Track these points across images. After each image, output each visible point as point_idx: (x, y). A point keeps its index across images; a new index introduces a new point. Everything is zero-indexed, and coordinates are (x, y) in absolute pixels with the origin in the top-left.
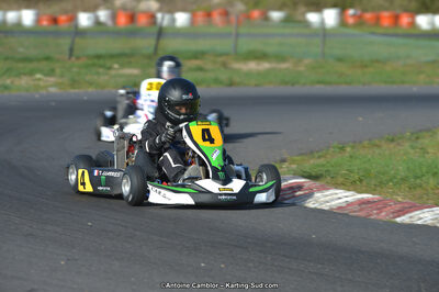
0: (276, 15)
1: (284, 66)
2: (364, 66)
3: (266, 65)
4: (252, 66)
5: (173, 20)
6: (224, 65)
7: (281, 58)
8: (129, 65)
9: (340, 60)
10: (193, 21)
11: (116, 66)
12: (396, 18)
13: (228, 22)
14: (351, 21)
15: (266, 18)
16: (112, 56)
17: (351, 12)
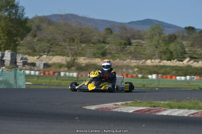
0: (140, 76)
12: (171, 77)
17: (160, 75)
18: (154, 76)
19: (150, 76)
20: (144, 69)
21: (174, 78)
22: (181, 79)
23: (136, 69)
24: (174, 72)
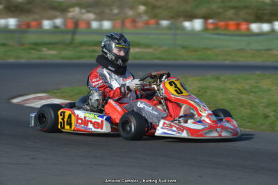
0: (165, 23)
2: (195, 50)
5: (101, 25)
7: (148, 46)
8: (53, 49)
9: (184, 47)
10: (114, 27)
11: (44, 49)
12: (238, 25)
13: (135, 27)
14: (211, 27)
15: (158, 24)
16: (45, 44)
17: (211, 21)
18: (198, 24)
19: (187, 24)
20: (160, 7)
21: (244, 27)
22: (260, 28)
23: (142, 8)
24: (230, 13)
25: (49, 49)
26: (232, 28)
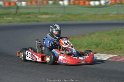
0: (51, 2)
1: (53, 16)
2: (75, 16)
3: (48, 16)
4: (44, 16)
5: (21, 4)
6: (36, 16)
7: (52, 14)
8: (9, 17)
9: (69, 14)
10: (27, 4)
11: (5, 17)
12: (84, 3)
13: (37, 4)
14: (72, 3)
15: (48, 3)
16: (4, 14)
19: (61, 3)
21: (87, 3)
25: (7, 17)
26: (82, 4)
